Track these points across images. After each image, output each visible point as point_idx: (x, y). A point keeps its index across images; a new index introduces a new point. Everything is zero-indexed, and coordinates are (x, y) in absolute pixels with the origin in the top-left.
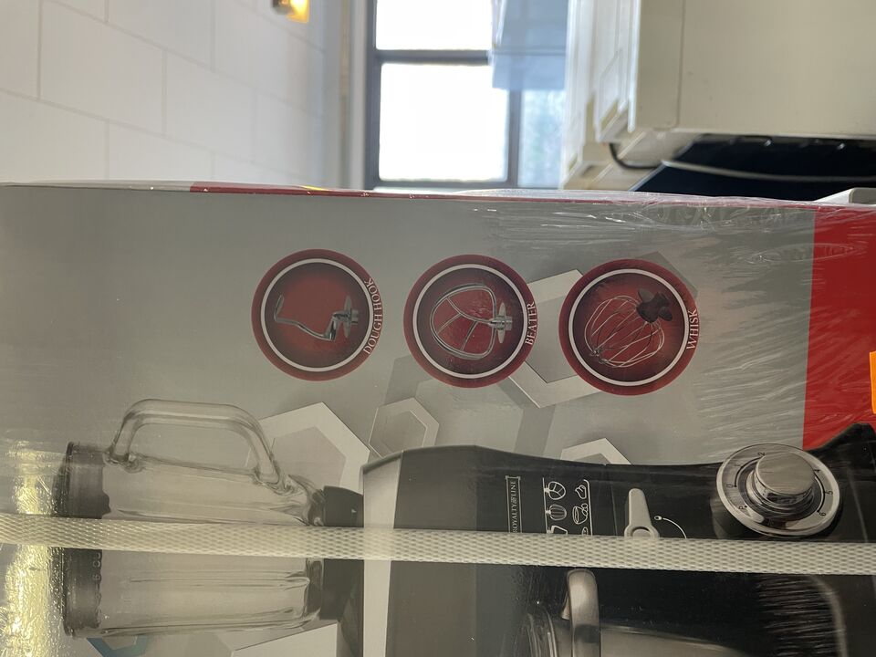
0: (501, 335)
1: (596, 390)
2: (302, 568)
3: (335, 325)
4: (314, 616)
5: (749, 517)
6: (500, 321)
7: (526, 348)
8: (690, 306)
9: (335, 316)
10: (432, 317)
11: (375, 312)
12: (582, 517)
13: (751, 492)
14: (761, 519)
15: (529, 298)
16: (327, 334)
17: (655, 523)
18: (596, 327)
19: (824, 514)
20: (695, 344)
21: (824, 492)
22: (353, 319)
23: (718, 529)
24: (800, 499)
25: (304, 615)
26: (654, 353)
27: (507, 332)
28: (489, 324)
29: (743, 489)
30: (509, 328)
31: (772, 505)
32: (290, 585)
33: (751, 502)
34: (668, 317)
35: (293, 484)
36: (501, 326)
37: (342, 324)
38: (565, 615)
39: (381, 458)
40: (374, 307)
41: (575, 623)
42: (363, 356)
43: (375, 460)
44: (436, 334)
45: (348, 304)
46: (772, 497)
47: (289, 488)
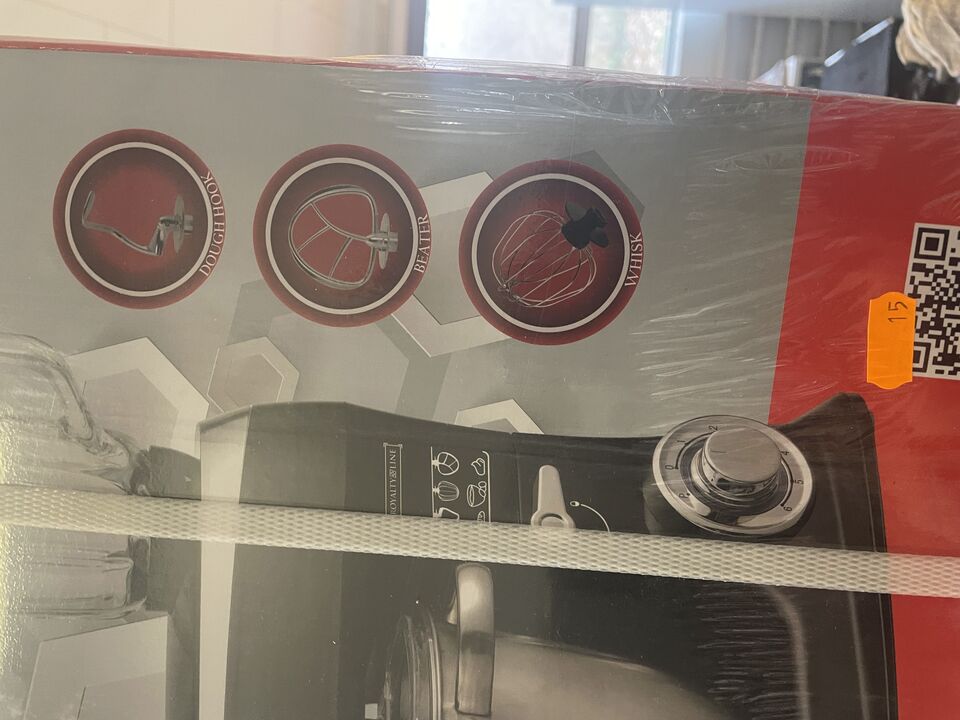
0: (383, 258)
1: (502, 336)
2: (124, 548)
3: (162, 233)
4: (139, 606)
5: (691, 508)
6: (381, 239)
7: (415, 277)
8: (634, 229)
9: (162, 222)
10: (291, 229)
11: (216, 219)
12: (478, 499)
13: (696, 478)
14: (707, 511)
15: (420, 210)
16: (150, 247)
17: (570, 511)
18: (508, 251)
19: (789, 510)
20: (636, 280)
21: (792, 481)
22: (187, 228)
23: (650, 521)
24: (759, 488)
25: (126, 604)
26: (581, 290)
27: (391, 255)
28: (368, 242)
29: (687, 473)
30: (393, 249)
31: (722, 493)
32: (108, 566)
33: (696, 489)
34: (602, 242)
35: (110, 441)
36: (384, 245)
37: (171, 235)
38: (451, 619)
39: (223, 414)
40: (214, 212)
41: (463, 628)
42: (198, 279)
43: (214, 417)
44: (296, 252)
45: (179, 206)
46: (723, 484)
47: (106, 445)
